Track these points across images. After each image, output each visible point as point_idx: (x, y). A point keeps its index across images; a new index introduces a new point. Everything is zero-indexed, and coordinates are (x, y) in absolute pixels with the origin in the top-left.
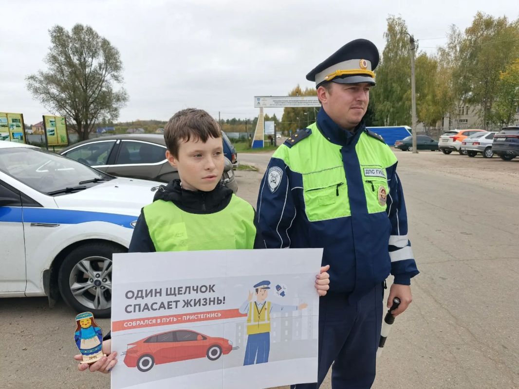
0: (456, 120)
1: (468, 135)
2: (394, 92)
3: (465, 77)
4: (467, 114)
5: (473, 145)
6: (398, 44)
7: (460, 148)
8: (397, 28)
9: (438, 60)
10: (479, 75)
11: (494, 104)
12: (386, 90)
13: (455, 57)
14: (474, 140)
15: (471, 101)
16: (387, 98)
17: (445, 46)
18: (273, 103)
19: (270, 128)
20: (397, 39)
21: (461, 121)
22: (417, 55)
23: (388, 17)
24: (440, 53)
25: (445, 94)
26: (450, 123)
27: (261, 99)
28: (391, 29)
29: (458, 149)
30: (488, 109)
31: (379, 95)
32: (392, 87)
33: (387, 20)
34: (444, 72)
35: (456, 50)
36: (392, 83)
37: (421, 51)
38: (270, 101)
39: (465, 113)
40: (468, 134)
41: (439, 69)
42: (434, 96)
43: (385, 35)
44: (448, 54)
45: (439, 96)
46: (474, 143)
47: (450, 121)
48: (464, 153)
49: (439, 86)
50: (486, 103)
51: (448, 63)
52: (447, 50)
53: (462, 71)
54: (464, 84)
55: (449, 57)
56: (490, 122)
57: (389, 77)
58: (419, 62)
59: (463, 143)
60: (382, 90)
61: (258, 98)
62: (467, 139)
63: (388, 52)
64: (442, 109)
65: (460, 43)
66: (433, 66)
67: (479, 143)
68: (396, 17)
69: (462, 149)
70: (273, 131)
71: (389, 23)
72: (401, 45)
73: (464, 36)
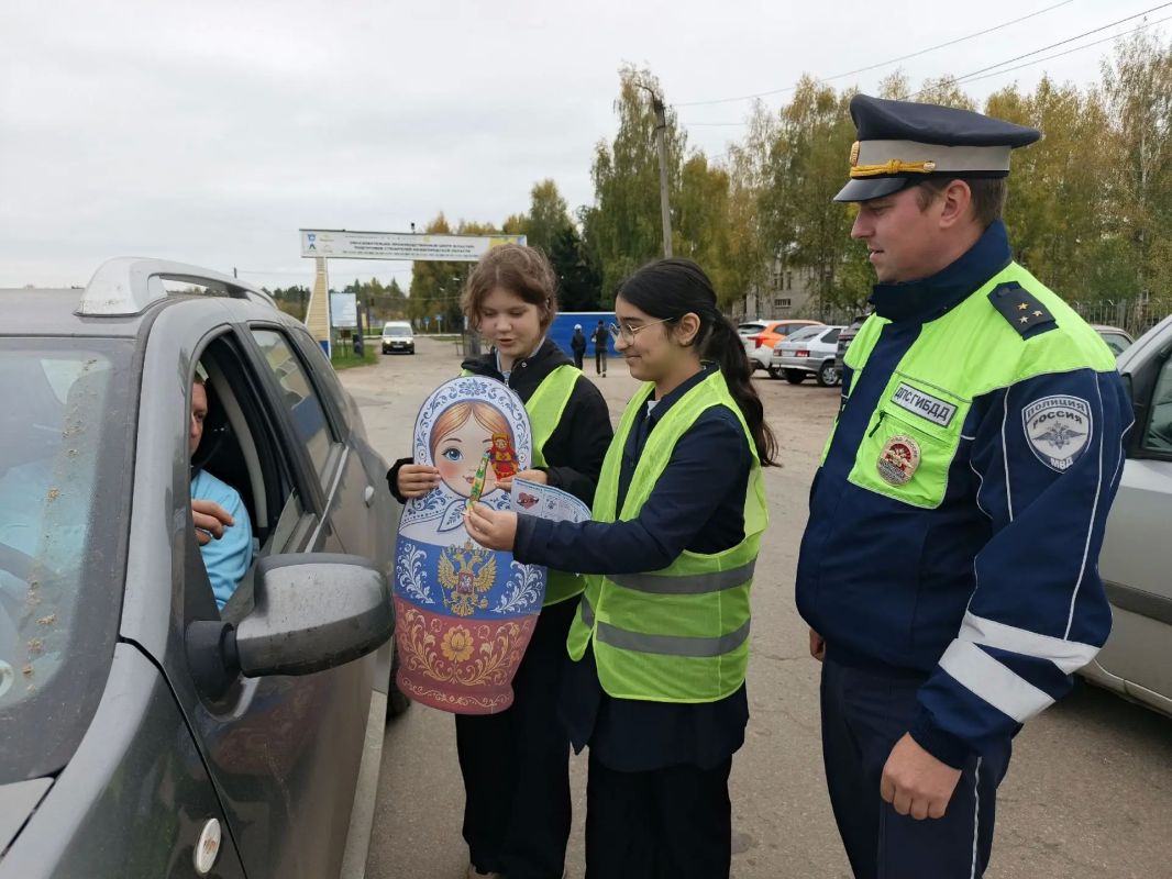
0: (769, 301)
1: (786, 333)
2: (640, 236)
3: (782, 211)
4: (789, 287)
5: (796, 356)
6: (645, 129)
7: (771, 364)
8: (643, 95)
9: (731, 173)
10: (808, 207)
11: (838, 270)
12: (623, 230)
13: (764, 166)
14: (799, 345)
15: (795, 261)
16: (627, 248)
17: (743, 144)
18: (352, 248)
19: (345, 312)
20: (642, 116)
21: (778, 302)
22: (686, 158)
23: (621, 68)
24: (733, 158)
25: (745, 247)
26: (757, 306)
27: (319, 236)
28: (629, 94)
29: (767, 365)
30: (827, 279)
31: (610, 240)
32: (636, 225)
33: (620, 73)
34: (742, 198)
35: (764, 153)
36: (635, 216)
37: (693, 149)
38: (341, 244)
39: (785, 285)
40: (785, 331)
41: (731, 191)
42: (725, 248)
43: (617, 106)
44: (749, 161)
45: (735, 249)
46: (798, 352)
47: (757, 301)
48: (778, 373)
49: (733, 227)
50: (823, 266)
51: (750, 179)
52: (747, 151)
53: (777, 197)
54: (781, 224)
55: (751, 167)
56: (832, 304)
57: (630, 200)
58: (691, 172)
59: (775, 351)
60: (615, 230)
61: (310, 233)
62: (784, 342)
63: (625, 145)
64: (742, 275)
65: (769, 138)
66: (720, 182)
67: (808, 353)
68: (639, 69)
69: (774, 366)
70: (354, 317)
71: (623, 79)
72: (650, 130)
73: (779, 124)
